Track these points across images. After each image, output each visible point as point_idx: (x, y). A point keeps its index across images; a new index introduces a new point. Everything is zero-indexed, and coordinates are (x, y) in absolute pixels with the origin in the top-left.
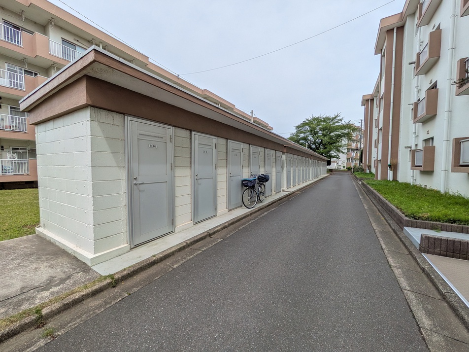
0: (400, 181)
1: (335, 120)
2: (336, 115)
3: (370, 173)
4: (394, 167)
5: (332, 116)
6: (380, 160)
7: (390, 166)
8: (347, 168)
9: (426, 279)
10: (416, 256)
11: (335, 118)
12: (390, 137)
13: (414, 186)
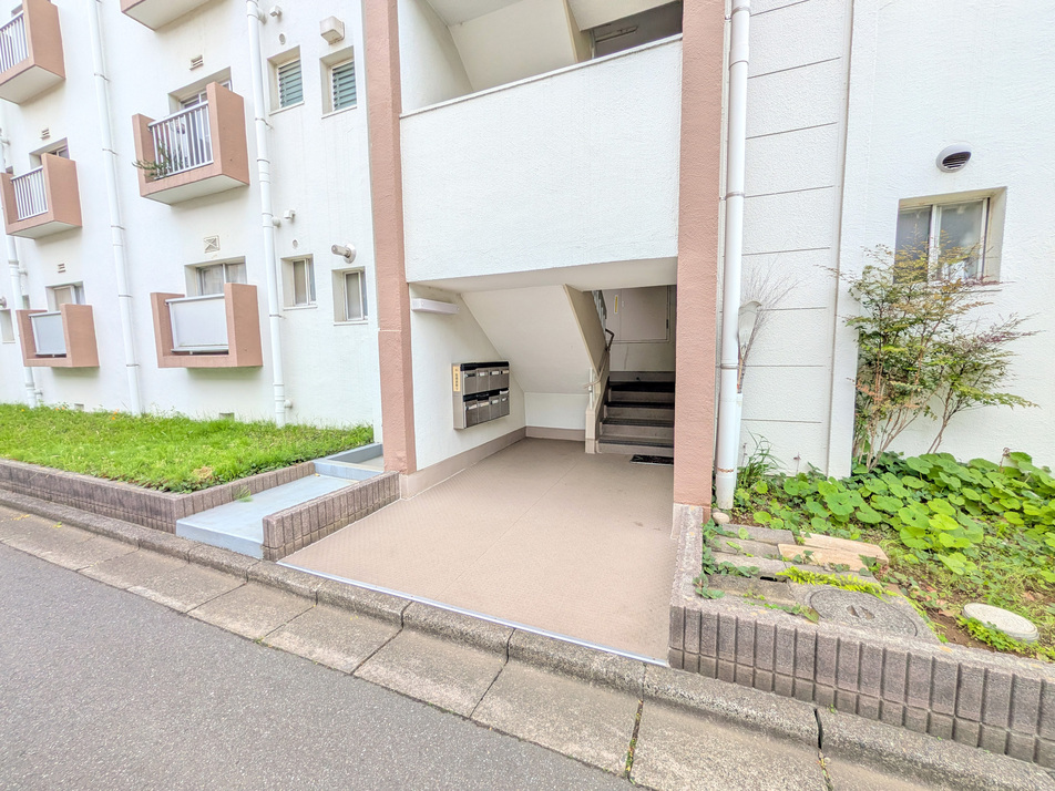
9: (337, 613)
10: (275, 575)
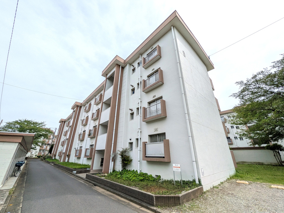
0: (70, 162)
1: (41, 125)
2: (42, 122)
3: (55, 159)
4: (69, 156)
5: (40, 122)
6: (64, 153)
7: (67, 155)
8: (38, 156)
11: (41, 124)
12: (70, 143)
13: (74, 163)
